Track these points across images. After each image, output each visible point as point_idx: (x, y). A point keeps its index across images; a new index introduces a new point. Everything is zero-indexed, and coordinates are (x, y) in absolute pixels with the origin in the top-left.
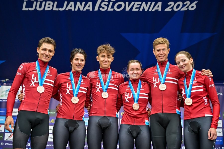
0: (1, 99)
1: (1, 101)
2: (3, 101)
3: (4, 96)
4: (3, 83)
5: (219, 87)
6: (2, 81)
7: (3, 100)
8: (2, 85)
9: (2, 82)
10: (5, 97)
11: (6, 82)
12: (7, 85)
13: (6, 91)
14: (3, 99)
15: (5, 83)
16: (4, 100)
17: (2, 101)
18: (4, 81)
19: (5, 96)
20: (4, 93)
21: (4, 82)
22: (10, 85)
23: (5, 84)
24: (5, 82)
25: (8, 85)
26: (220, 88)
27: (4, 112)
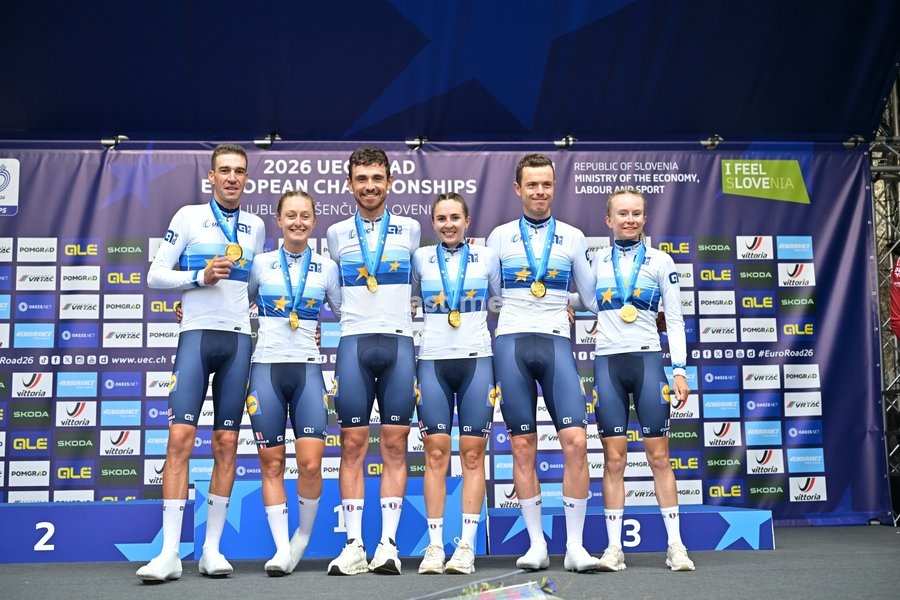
5: (687, 156)
26: (690, 157)
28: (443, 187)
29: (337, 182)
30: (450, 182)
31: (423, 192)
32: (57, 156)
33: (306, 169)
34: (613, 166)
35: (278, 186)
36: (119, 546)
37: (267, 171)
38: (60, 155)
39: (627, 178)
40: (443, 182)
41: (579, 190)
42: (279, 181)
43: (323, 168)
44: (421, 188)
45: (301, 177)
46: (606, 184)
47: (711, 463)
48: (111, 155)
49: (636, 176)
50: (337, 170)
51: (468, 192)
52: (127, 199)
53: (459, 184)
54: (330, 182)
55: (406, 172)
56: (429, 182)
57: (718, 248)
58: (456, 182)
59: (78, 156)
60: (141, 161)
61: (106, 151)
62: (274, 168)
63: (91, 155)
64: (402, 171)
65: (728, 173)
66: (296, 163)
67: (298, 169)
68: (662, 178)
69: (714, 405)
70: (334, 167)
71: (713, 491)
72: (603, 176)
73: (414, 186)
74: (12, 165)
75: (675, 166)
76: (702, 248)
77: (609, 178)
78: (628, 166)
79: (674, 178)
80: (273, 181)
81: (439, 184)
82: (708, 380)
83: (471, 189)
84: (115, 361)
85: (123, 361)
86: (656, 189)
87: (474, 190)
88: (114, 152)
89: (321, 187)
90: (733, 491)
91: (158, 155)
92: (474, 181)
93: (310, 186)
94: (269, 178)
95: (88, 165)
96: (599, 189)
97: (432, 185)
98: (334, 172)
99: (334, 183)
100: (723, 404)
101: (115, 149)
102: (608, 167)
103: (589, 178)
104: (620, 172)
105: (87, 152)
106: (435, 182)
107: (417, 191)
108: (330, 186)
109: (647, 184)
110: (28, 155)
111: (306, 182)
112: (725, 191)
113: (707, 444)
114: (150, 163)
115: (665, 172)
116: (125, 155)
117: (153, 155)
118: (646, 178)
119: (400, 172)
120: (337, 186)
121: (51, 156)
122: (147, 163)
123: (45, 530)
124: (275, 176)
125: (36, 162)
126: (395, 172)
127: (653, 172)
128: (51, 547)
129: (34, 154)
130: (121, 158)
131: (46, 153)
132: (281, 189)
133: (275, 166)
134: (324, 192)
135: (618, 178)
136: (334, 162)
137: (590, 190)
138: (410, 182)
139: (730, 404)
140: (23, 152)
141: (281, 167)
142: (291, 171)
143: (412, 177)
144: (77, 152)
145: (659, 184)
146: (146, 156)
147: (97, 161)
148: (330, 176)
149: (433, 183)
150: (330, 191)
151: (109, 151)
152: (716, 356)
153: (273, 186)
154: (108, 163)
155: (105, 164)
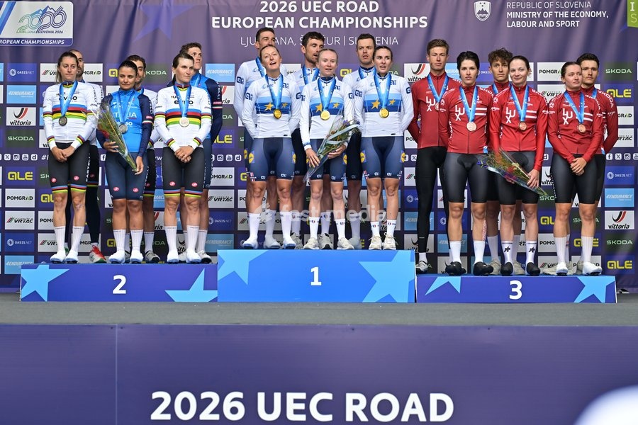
0: (21, 39)
1: (20, 44)
2: (26, 44)
3: (27, 30)
10: (30, 32)
13: (32, 15)
14: (26, 39)
16: (29, 39)
17: (22, 42)
19: (29, 29)
20: (26, 22)
27: (30, 73)
28: (401, 22)
29: (317, 18)
30: (406, 18)
31: (385, 26)
33: (293, 8)
34: (538, 5)
35: (271, 22)
36: (169, 292)
37: (262, 10)
39: (550, 14)
40: (401, 18)
41: (510, 25)
42: (272, 18)
43: (307, 8)
44: (384, 23)
45: (289, 15)
46: (532, 19)
47: (609, 242)
49: (556, 12)
50: (317, 9)
51: (421, 26)
52: (155, 32)
53: (414, 20)
54: (311, 18)
55: (371, 10)
56: (390, 18)
57: (622, 71)
58: (412, 18)
60: (165, 3)
62: (268, 8)
64: (369, 9)
65: (632, 10)
66: (285, 3)
67: (287, 8)
68: (578, 14)
69: (613, 197)
70: (315, 7)
71: (610, 264)
72: (529, 13)
73: (378, 22)
74: (68, 7)
75: (589, 5)
76: (608, 71)
77: (534, 14)
78: (550, 5)
79: (587, 14)
80: (267, 18)
81: (398, 20)
82: (609, 178)
83: (423, 24)
86: (572, 24)
87: (426, 24)
89: (304, 22)
90: (626, 264)
92: (426, 18)
93: (296, 23)
94: (264, 15)
95: (125, 6)
96: (526, 24)
97: (392, 21)
98: (315, 10)
99: (314, 20)
100: (621, 196)
102: (534, 6)
103: (518, 15)
104: (544, 10)
106: (395, 18)
107: (380, 26)
108: (312, 22)
109: (565, 19)
111: (293, 18)
112: (629, 25)
113: (607, 228)
114: (172, 4)
115: (580, 9)
118: (565, 14)
119: (367, 11)
120: (317, 22)
122: (170, 5)
123: (119, 281)
124: (269, 14)
125: (86, 4)
126: (363, 10)
127: (571, 10)
128: (124, 292)
130: (150, 1)
132: (273, 24)
133: (269, 5)
134: (307, 27)
135: (542, 15)
136: (315, 3)
137: (519, 24)
138: (375, 19)
139: (626, 196)
141: (274, 7)
142: (281, 10)
143: (376, 15)
145: (575, 19)
147: (132, 3)
148: (312, 14)
149: (393, 19)
150: (311, 26)
152: (617, 158)
153: (267, 22)
154: (140, 3)
155: (138, 5)
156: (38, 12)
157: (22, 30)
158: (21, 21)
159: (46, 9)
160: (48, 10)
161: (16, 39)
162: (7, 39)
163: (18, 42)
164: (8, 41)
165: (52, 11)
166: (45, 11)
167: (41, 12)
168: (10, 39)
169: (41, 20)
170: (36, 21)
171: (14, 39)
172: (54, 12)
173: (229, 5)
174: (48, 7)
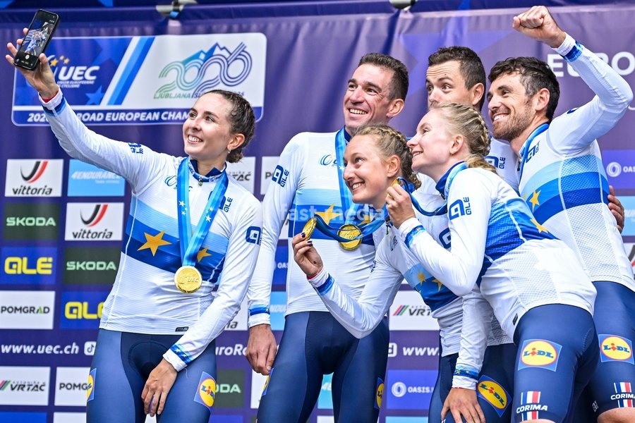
0: (161, 111)
1: (160, 120)
2: (171, 121)
3: (173, 93)
4: (166, 23)
6: (160, 8)
7: (172, 116)
8: (161, 30)
9: (158, 14)
10: (179, 96)
11: (182, 17)
12: (185, 32)
13: (185, 62)
14: (172, 110)
15: (173, 19)
16: (177, 111)
17: (163, 118)
18: (170, 8)
19: (177, 91)
20: (172, 76)
21: (169, 17)
22: (200, 28)
23: (174, 24)
24: (175, 14)
25: (193, 32)
32: (322, 25)
38: (327, 23)
48: (405, 20)
59: (353, 26)
60: (451, 28)
61: (397, 16)
63: (375, 23)
74: (256, 43)
84: (407, 352)
85: (420, 352)
88: (410, 16)
91: (478, 18)
95: (369, 38)
101: (411, 11)
105: (369, 17)
110: (279, 27)
114: (465, 31)
116: (426, 19)
117: (470, 18)
121: (314, 28)
122: (460, 31)
125: (291, 37)
129: (289, 25)
130: (420, 24)
131: (307, 22)
140: (272, 23)
144: (353, 18)
146: (460, 20)
147: (383, 30)
151: (402, 15)
154: (400, 33)
155: (396, 35)
156: (196, 56)
157: (164, 92)
158: (164, 74)
159: (213, 49)
160: (217, 51)
161: (153, 111)
162: (134, 111)
163: (156, 116)
164: (137, 115)
165: (224, 53)
166: (210, 54)
167: (202, 56)
168: (141, 111)
169: (202, 72)
170: (192, 73)
171: (147, 111)
172: (227, 55)
173: (583, 29)
174: (217, 45)
